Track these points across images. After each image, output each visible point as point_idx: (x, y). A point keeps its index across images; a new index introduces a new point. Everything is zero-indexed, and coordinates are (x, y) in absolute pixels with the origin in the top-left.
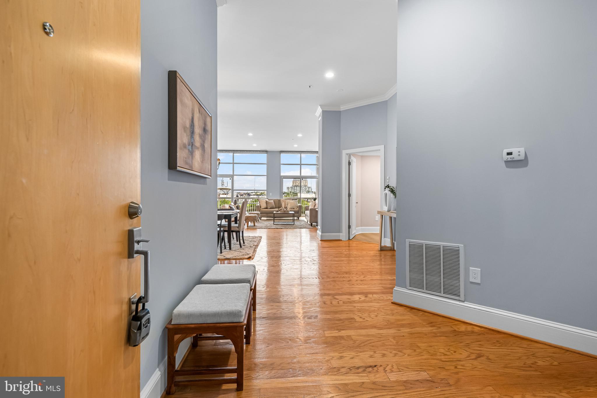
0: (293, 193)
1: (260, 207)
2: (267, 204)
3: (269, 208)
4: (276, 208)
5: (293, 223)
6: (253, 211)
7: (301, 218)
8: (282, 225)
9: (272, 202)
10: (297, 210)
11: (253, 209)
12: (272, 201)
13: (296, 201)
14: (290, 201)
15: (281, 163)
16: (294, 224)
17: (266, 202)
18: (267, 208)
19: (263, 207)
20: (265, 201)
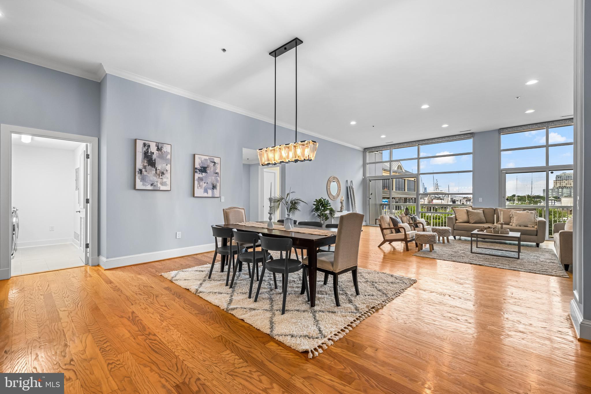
0: (554, 197)
1: (456, 220)
2: (468, 216)
3: (472, 222)
4: (487, 222)
5: (516, 255)
6: (442, 226)
7: (543, 245)
8: (489, 257)
9: (478, 213)
10: (533, 229)
11: (442, 223)
12: (481, 211)
13: (531, 213)
14: (518, 212)
15: (502, 148)
16: (518, 258)
17: (468, 212)
18: (468, 222)
19: (461, 220)
20: (466, 211)
